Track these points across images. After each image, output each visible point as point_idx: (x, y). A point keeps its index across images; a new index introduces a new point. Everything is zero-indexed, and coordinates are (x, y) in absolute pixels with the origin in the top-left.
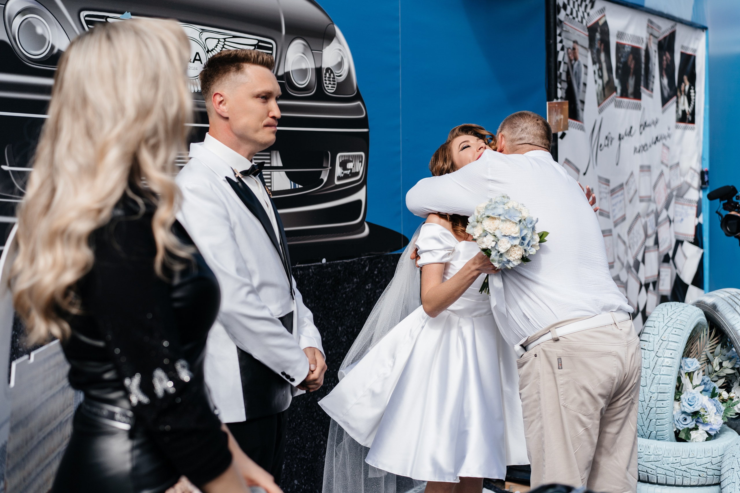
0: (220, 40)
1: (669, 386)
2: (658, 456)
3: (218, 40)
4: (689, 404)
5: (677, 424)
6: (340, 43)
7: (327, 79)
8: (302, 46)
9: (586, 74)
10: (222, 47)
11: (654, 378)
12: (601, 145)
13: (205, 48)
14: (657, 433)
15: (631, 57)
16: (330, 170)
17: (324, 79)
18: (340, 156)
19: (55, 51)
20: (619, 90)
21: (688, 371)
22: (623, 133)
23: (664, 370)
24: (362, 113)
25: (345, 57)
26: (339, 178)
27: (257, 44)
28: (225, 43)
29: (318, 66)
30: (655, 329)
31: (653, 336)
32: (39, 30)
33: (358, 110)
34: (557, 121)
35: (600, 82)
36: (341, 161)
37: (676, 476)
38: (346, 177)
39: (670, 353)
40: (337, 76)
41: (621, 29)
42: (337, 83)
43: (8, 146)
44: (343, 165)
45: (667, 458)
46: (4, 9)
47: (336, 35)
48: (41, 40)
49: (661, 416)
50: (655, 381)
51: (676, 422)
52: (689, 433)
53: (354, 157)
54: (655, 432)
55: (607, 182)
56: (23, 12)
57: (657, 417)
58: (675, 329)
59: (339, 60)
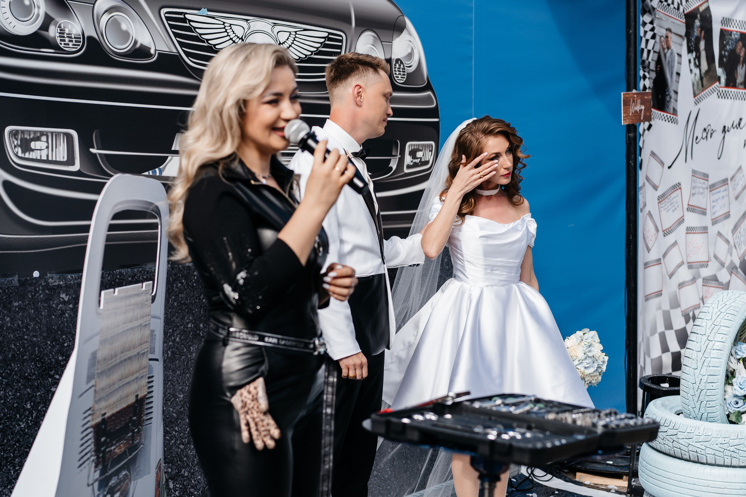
0: (291, 33)
1: (719, 368)
2: (707, 437)
3: (289, 33)
4: (740, 388)
5: (729, 407)
6: (410, 34)
7: (397, 69)
8: (372, 38)
9: (680, 63)
10: (293, 39)
11: (705, 361)
12: (697, 138)
13: (277, 41)
14: (707, 415)
15: (740, 44)
16: (399, 158)
17: (394, 69)
18: (409, 145)
19: (138, 45)
20: (723, 80)
21: (742, 356)
22: (729, 125)
23: (714, 354)
24: (432, 103)
25: (415, 48)
26: (409, 167)
27: (327, 37)
28: (297, 35)
29: (388, 57)
30: (709, 314)
31: (706, 321)
32: (124, 27)
33: (428, 100)
34: (636, 111)
35: (696, 71)
36: (410, 150)
37: (725, 457)
38: (415, 165)
39: (721, 337)
40: (406, 67)
41: (727, 16)
42: (407, 73)
43: (96, 131)
44: (413, 153)
45: (716, 439)
46: (93, 7)
47: (406, 26)
48: (126, 35)
49: (711, 398)
50: (706, 364)
51: (728, 406)
52: (741, 416)
53: (424, 146)
54: (706, 414)
55: (705, 177)
56: (109, 10)
57: (707, 398)
58: (728, 315)
59: (410, 51)
